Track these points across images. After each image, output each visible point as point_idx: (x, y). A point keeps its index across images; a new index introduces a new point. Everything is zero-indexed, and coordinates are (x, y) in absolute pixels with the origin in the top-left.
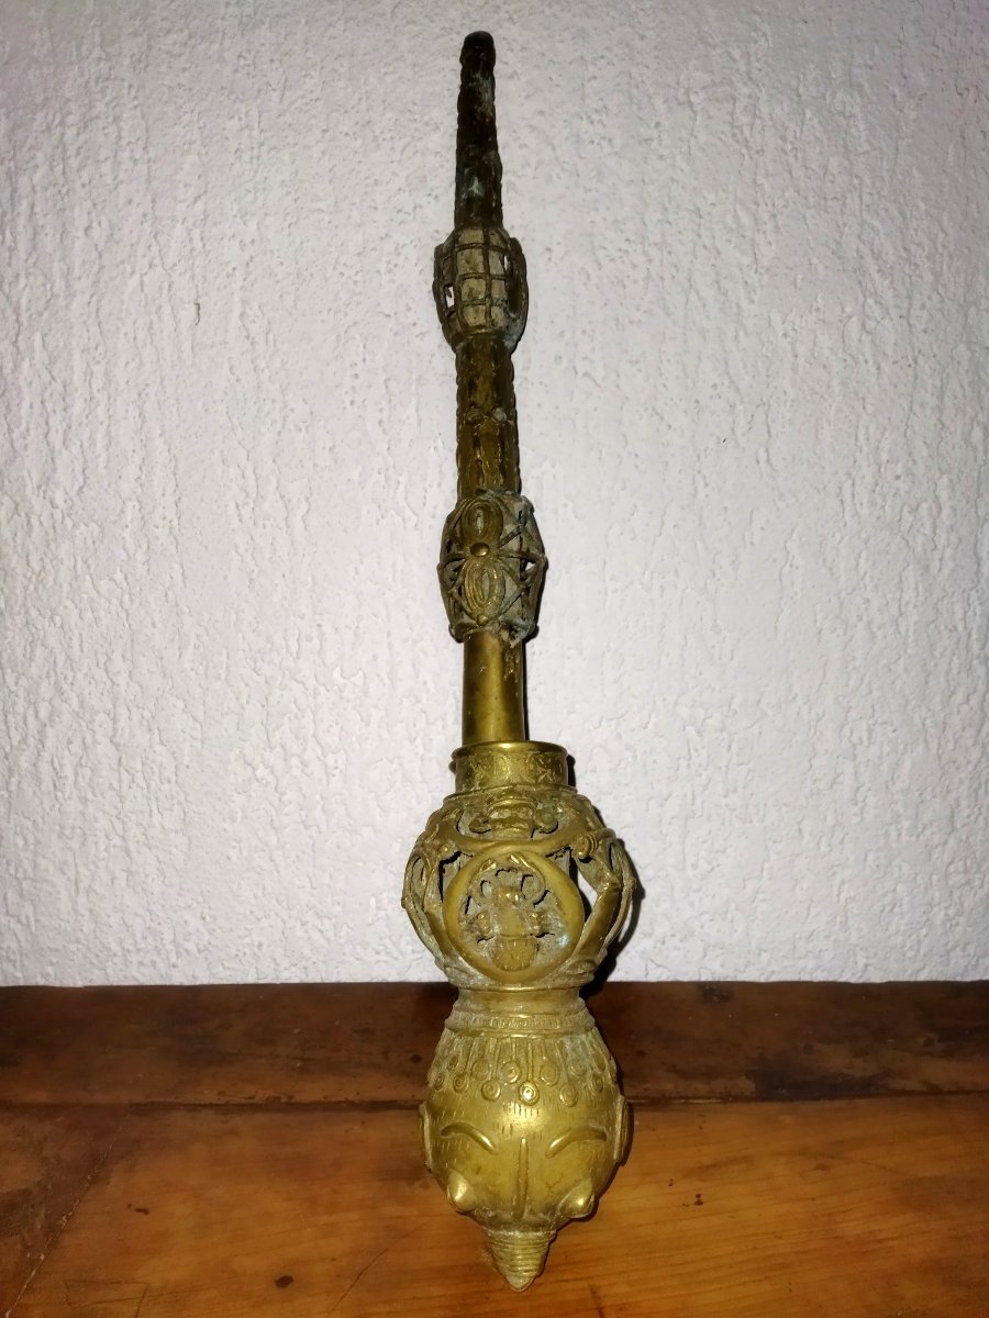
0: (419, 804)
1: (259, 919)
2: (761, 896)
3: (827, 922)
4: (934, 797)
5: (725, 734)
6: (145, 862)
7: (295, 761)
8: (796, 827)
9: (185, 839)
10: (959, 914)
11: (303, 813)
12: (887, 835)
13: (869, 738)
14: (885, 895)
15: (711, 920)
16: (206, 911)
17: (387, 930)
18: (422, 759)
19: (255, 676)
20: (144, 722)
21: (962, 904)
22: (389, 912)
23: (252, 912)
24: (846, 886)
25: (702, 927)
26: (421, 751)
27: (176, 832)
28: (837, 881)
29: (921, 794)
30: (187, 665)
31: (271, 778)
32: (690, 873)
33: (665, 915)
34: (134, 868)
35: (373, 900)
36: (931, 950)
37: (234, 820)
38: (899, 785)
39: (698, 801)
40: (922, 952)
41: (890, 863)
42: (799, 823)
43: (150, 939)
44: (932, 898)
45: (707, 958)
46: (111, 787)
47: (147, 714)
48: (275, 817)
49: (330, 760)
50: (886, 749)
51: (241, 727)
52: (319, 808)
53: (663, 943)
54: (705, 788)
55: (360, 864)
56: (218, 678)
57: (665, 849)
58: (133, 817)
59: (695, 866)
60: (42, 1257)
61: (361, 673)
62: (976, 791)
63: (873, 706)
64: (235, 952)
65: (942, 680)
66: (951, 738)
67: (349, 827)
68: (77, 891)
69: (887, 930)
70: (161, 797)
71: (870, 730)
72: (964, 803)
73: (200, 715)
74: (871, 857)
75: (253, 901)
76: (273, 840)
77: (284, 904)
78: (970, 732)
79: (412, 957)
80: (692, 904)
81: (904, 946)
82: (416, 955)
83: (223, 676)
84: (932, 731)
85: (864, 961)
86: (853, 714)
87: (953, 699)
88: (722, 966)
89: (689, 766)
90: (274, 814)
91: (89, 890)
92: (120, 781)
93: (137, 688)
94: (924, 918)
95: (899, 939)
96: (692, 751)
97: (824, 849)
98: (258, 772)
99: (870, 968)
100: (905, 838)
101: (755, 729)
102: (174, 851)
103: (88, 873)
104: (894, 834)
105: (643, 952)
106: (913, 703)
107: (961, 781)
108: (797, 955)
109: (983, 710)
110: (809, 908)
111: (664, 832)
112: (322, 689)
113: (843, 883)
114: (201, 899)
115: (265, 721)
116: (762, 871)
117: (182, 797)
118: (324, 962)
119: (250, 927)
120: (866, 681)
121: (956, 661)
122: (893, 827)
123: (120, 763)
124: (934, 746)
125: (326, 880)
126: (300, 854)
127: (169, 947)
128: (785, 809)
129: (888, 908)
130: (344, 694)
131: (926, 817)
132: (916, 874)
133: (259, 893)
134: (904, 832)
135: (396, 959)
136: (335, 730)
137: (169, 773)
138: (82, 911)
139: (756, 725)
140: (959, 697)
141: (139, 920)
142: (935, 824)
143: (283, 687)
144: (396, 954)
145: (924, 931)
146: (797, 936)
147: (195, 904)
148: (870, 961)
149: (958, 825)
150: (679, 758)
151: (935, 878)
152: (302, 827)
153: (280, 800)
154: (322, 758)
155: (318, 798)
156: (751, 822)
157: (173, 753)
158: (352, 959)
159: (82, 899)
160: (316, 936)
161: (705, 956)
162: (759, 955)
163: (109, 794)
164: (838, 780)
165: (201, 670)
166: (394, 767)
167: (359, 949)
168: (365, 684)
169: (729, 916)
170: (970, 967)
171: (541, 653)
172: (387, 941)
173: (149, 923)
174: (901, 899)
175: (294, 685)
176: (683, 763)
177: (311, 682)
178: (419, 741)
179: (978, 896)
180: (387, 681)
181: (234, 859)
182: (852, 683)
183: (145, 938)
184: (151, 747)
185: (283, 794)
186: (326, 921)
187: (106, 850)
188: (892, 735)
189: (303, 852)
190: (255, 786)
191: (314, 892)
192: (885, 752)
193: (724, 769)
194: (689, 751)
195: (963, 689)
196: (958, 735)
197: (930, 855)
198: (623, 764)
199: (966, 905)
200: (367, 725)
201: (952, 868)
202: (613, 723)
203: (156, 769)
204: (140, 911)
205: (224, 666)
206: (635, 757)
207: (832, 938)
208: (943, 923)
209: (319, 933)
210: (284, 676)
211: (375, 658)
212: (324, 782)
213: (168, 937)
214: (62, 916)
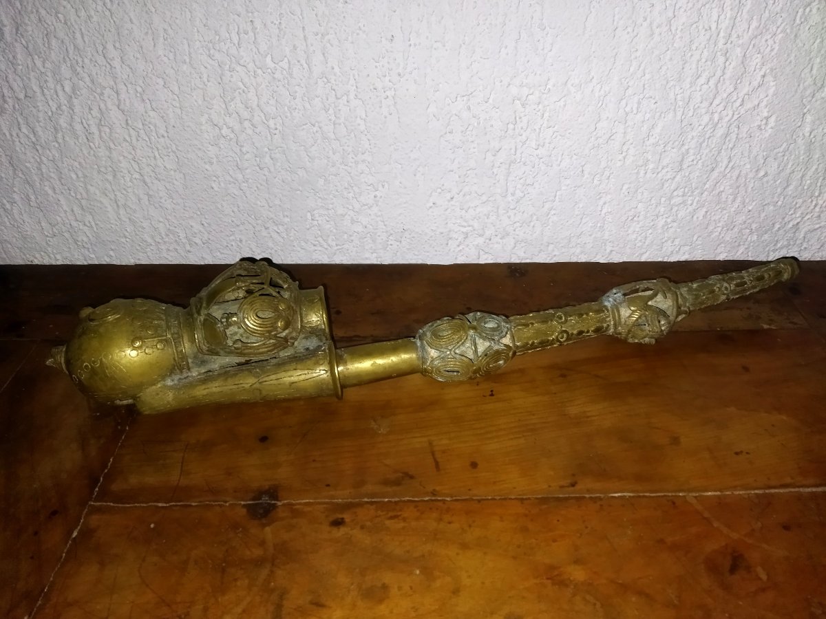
0: (334, 154)
1: (238, 225)
2: (553, 212)
3: (591, 227)
4: (673, 148)
5: (540, 106)
6: (158, 189)
7: (246, 124)
8: (580, 169)
9: (182, 175)
10: (674, 221)
11: (258, 159)
12: (638, 173)
13: (638, 109)
14: (630, 210)
15: (521, 227)
16: (203, 220)
17: (319, 232)
18: (334, 124)
19: (210, 61)
20: (138, 95)
21: (677, 215)
22: (320, 222)
23: (233, 221)
24: (606, 205)
25: (514, 231)
26: (333, 118)
27: (175, 171)
28: (601, 202)
29: (664, 147)
30: (161, 52)
31: (232, 136)
32: (510, 198)
33: (492, 223)
34: (151, 193)
35: (309, 214)
36: (652, 242)
37: (211, 163)
38: (652, 140)
39: (518, 152)
40: (647, 244)
41: (637, 191)
42: (583, 166)
43: (171, 236)
44: (659, 212)
45: (516, 248)
46: (125, 140)
47: (139, 89)
48: (239, 162)
49: (271, 123)
50: (648, 116)
51: (206, 99)
52: (268, 156)
53: (490, 240)
54: (524, 143)
55: (298, 192)
56: (185, 62)
57: (494, 184)
58: (144, 160)
59: (513, 194)
60: (127, 428)
61: (286, 60)
62: (701, 144)
63: (644, 85)
64: (226, 244)
65: (694, 66)
66: (692, 108)
67: (289, 169)
68: (118, 206)
69: (627, 231)
70: (160, 147)
71: (639, 103)
72: (691, 152)
73: (176, 89)
74: (626, 187)
75: (232, 214)
76: (240, 177)
77: (253, 217)
78: (705, 104)
79: (336, 248)
80: (509, 217)
81: (636, 240)
82: (339, 247)
83: (188, 60)
84: (681, 103)
85: (611, 248)
86: (630, 91)
87: (698, 80)
88: (524, 253)
89: (514, 129)
90: (238, 159)
91: (125, 206)
92: (130, 136)
93: (128, 70)
94: (652, 224)
95: (634, 236)
96: (517, 119)
97: (596, 182)
98: (223, 132)
99: (614, 253)
100: (648, 175)
101: (562, 103)
102: (175, 182)
103: (122, 196)
104: (642, 172)
105: (477, 246)
106: (672, 83)
107: (693, 138)
108: (570, 246)
109: (717, 89)
110: (581, 219)
111: (495, 173)
112: (259, 71)
113: (605, 203)
114: (199, 213)
115: (222, 95)
116: (555, 196)
117: (174, 147)
118: (282, 250)
119: (232, 230)
120: (643, 65)
121: (706, 53)
122: (643, 168)
123: (127, 124)
124: (679, 114)
125: (277, 202)
126: (259, 186)
127: (184, 241)
128: (575, 157)
129: (630, 218)
130: (276, 76)
131: (665, 162)
132: (652, 198)
133: (236, 210)
134: (649, 171)
135: (326, 249)
136: (272, 102)
137: (162, 131)
138: (124, 219)
139: (563, 99)
140: (702, 80)
141: (161, 224)
142: (670, 166)
143: (232, 70)
144: (326, 246)
145: (650, 231)
146: (572, 235)
147: (195, 215)
148: (613, 249)
149: (685, 166)
150: (508, 124)
151: (663, 199)
152: (257, 168)
153: (241, 150)
154: (266, 122)
155: (266, 149)
156: (552, 166)
157: (162, 117)
158: (299, 249)
159: (122, 212)
160: (275, 235)
161: (515, 247)
162: (548, 246)
163: (124, 144)
164: (612, 138)
165: (171, 56)
166: (315, 129)
167: (303, 244)
168: (289, 68)
169: (532, 224)
170: (675, 252)
171: (415, 45)
172: (320, 239)
173: (168, 226)
174: (640, 213)
175: (239, 68)
176: (511, 126)
177: (251, 66)
178: (331, 111)
179: (688, 211)
180: (305, 66)
181: (216, 189)
182: (632, 69)
183: (167, 235)
184: (146, 112)
185: (242, 146)
186: (280, 227)
187: (131, 181)
188: (653, 106)
189: (261, 185)
190: (222, 141)
191: (271, 209)
192: (646, 118)
193: (538, 130)
194: (515, 118)
195: (707, 73)
196: (696, 106)
197: (663, 185)
198: (470, 128)
199: (679, 216)
200: (294, 99)
201: (675, 193)
202: (465, 98)
203: (152, 127)
204: (161, 220)
205: (187, 54)
206: (479, 124)
207: (593, 236)
208: (663, 226)
209: (276, 234)
210: (231, 61)
211: (295, 47)
212: (269, 138)
213: (182, 235)
214: (112, 222)
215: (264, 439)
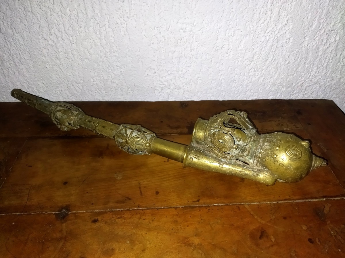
0: (101, 52)
1: (60, 84)
2: (199, 79)
3: (216, 85)
4: (250, 51)
5: (192, 32)
6: (22, 68)
7: (60, 39)
8: (210, 60)
9: (32, 62)
10: (250, 83)
11: (66, 54)
12: (235, 62)
13: (234, 34)
14: (232, 78)
15: (186, 85)
16: (44, 82)
17: (97, 87)
18: (100, 39)
19: (41, 11)
20: (9, 26)
21: (252, 80)
22: (97, 82)
23: (57, 82)
24: (222, 76)
25: (183, 86)
26: (99, 36)
27: (29, 60)
28: (220, 75)
29: (246, 51)
30: (17, 6)
31: (54, 44)
32: (180, 73)
33: (173, 83)
34: (19, 70)
35: (92, 79)
36: (242, 91)
37: (45, 57)
38: (240, 48)
39: (183, 52)
40: (239, 92)
41: (235, 70)
42: (211, 59)
43: (30, 89)
44: (244, 79)
45: (184, 94)
46: (5, 46)
47: (9, 24)
48: (57, 56)
49: (71, 38)
50: (238, 37)
51: (41, 28)
52: (71, 53)
53: (173, 90)
54: (185, 49)
55: (86, 69)
56: (29, 11)
57: (174, 66)
58: (15, 55)
59: (182, 71)
60: (5, 179)
61: (76, 10)
62: (261, 50)
63: (236, 24)
64: (55, 92)
65: (258, 16)
66: (257, 34)
67: (81, 59)
68: (5, 76)
69: (231, 86)
70: (21, 50)
71: (234, 32)
72: (257, 53)
73: (26, 24)
74: (230, 68)
75: (57, 79)
76: (58, 62)
77: (66, 80)
78: (263, 32)
79: (105, 94)
80: (181, 81)
81: (235, 90)
82: (107, 93)
83: (30, 11)
84: (252, 32)
85: (225, 94)
86: (230, 27)
87: (259, 22)
88: (188, 96)
89: (181, 43)
90: (57, 55)
91: (8, 76)
92: (7, 45)
93: (3, 15)
94: (241, 83)
95: (234, 89)
96: (182, 38)
97: (217, 66)
98: (49, 42)
99: (226, 96)
100: (239, 63)
101: (201, 31)
102: (30, 65)
103: (7, 71)
104: (236, 62)
105: (168, 93)
106: (248, 23)
107: (258, 47)
108: (208, 93)
109: (268, 26)
110: (212, 81)
111: (174, 61)
112: (64, 15)
113: (221, 75)
114: (41, 78)
115: (48, 26)
116: (200, 72)
117: (28, 50)
118: (81, 95)
119: (57, 86)
120: (236, 15)
121: (263, 10)
122: (237, 60)
123: (5, 39)
124: (252, 36)
125: (77, 74)
126: (68, 66)
127: (36, 91)
128: (208, 55)
129: (232, 81)
130: (71, 17)
131: (246, 57)
132: (241, 72)
133: (58, 77)
134: (239, 61)
135: (101, 94)
136: (71, 29)
137: (22, 43)
138: (8, 81)
139: (202, 30)
140: (261, 22)
141: (25, 84)
142: (248, 59)
143: (51, 15)
144: (100, 93)
145: (241, 87)
146: (208, 88)
147: (40, 80)
148: (226, 94)
149: (254, 59)
150: (178, 40)
151: (246, 73)
152: (66, 58)
153: (58, 51)
154: (68, 38)
155: (69, 50)
156: (198, 59)
157: (21, 36)
158: (89, 94)
159: (7, 78)
160: (77, 88)
161: (184, 93)
162: (198, 93)
163: (5, 48)
164: (223, 47)
165: (23, 8)
166: (91, 41)
167: (90, 92)
168: (77, 14)
169: (191, 84)
170: (251, 95)
171: (134, 4)
172: (98, 90)
173: (28, 84)
174: (236, 79)
175: (54, 14)
176: (179, 41)
177: (60, 13)
178: (98, 33)
179: (256, 78)
180: (85, 13)
181: (48, 68)
182: (231, 17)
183: (28, 89)
184: (14, 34)
185: (58, 49)
186: (79, 85)
187: (10, 65)
188: (240, 33)
189: (69, 66)
190: (49, 46)
191: (74, 77)
192: (238, 38)
193: (191, 43)
194: (181, 37)
195: (263, 18)
196: (259, 33)
197: (246, 67)
198: (161, 42)
199: (253, 80)
200: (81, 28)
201: (251, 71)
202: (158, 28)
203: (17, 41)
204: (25, 82)
205: (30, 7)
206: (165, 40)
207: (217, 89)
208: (246, 85)
209: (78, 88)
210: (50, 11)
211: (79, 5)
212: (71, 45)
213: (35, 88)
214: (3, 83)
215: (65, 183)
